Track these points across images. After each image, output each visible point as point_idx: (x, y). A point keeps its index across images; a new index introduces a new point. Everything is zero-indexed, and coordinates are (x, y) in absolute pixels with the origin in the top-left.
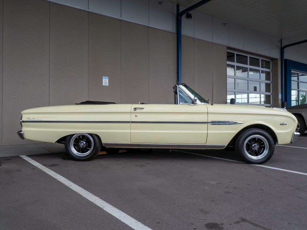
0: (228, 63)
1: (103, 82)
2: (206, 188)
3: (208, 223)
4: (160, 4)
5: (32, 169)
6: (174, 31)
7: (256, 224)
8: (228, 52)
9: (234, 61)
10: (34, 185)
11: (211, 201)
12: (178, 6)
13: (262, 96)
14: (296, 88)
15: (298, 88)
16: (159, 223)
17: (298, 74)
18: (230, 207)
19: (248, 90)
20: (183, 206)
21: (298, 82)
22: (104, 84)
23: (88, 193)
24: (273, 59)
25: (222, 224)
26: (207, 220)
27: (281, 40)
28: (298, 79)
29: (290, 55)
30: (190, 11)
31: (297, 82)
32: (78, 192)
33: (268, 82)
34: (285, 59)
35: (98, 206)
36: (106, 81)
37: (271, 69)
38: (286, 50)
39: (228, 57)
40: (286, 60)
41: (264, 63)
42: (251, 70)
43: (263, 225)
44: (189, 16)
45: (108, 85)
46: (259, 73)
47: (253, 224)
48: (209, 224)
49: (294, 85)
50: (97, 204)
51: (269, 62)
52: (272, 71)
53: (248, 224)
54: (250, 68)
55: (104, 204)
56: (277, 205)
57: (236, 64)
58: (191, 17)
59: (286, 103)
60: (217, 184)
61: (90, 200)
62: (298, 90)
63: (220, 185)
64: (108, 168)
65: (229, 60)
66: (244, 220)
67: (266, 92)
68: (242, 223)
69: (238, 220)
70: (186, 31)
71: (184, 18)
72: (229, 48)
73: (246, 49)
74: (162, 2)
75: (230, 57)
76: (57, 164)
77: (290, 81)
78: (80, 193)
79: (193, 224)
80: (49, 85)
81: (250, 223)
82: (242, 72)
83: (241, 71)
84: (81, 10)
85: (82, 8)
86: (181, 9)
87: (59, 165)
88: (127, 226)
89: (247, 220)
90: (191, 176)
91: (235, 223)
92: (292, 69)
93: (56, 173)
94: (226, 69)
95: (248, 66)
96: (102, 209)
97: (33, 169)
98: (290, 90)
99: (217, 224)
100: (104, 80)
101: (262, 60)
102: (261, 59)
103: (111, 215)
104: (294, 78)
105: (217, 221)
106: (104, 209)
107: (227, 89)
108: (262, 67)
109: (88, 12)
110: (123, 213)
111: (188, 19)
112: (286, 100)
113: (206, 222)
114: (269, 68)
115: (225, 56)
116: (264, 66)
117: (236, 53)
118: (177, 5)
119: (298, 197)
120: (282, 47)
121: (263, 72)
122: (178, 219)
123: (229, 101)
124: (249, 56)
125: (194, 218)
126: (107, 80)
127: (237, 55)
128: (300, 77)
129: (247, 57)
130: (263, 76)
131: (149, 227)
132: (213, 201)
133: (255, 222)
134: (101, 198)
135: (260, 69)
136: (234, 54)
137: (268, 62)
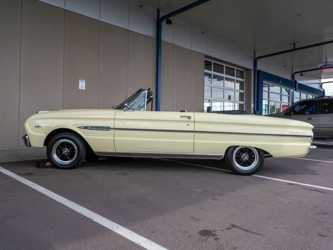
0: (206, 71)
1: (80, 86)
2: (194, 196)
3: (201, 230)
4: (141, 8)
5: (4, 179)
6: (154, 36)
7: (246, 229)
8: (206, 61)
9: (211, 70)
10: (11, 196)
11: (200, 208)
12: (158, 11)
13: (236, 104)
14: (267, 98)
15: (269, 98)
16: (153, 232)
17: (269, 85)
18: (219, 214)
19: (223, 99)
20: (174, 214)
21: (269, 92)
22: (80, 88)
23: (74, 203)
24: (247, 70)
25: (215, 231)
26: (199, 227)
27: (255, 51)
28: (269, 90)
29: (262, 66)
30: (171, 17)
31: (267, 93)
32: (62, 203)
33: (242, 91)
34: (257, 69)
35: (87, 217)
36: (82, 85)
37: (245, 79)
38: (259, 61)
39: (206, 65)
40: (258, 71)
41: (239, 72)
42: (227, 79)
43: (252, 230)
44: (169, 22)
45: (84, 88)
46: (234, 83)
47: (243, 229)
48: (203, 231)
49: (265, 95)
50: (85, 215)
51: (244, 72)
52: (246, 80)
53: (238, 229)
54: (226, 77)
55: (93, 215)
56: (261, 210)
57: (212, 73)
58: (171, 23)
59: (258, 112)
60: (203, 191)
61: (77, 211)
62: (268, 100)
63: (206, 192)
64: (89, 177)
65: (206, 68)
66: (234, 226)
67: (239, 101)
68: (233, 229)
69: (228, 226)
70: (165, 37)
71: (164, 24)
72: (206, 56)
73: (222, 58)
74: (142, 6)
75: (208, 65)
76: (32, 172)
77: (262, 91)
78: (65, 204)
79: (187, 232)
80: (20, 87)
81: (240, 228)
82: (218, 81)
83: (216, 79)
84: (57, 7)
85: (58, 6)
86: (162, 14)
87: (35, 174)
88: (121, 236)
89: (237, 226)
90: (177, 184)
91: (226, 229)
92: (264, 80)
93: (33, 183)
94: (204, 77)
95: (224, 75)
96: (92, 220)
97: (6, 178)
98: (262, 100)
99: (209, 231)
100: (80, 83)
101: (237, 70)
102: (236, 68)
103: (103, 226)
104: (266, 89)
105: (209, 227)
106: (94, 220)
107: (205, 97)
108: (237, 77)
109: (65, 10)
110: (115, 224)
111: (168, 25)
112: (257, 109)
113: (199, 229)
114: (243, 78)
115: (203, 64)
116: (239, 75)
117: (213, 62)
118: (157, 9)
119: (278, 202)
120: (256, 58)
121: (237, 81)
122: (172, 227)
123: (206, 109)
124: (225, 65)
125: (187, 226)
126: (84, 84)
127: (214, 64)
128: (270, 87)
129: (223, 66)
130: (238, 85)
131: (144, 237)
132: (202, 208)
133: (245, 228)
134: (88, 209)
135: (235, 78)
136: (211, 62)
137: (242, 72)
